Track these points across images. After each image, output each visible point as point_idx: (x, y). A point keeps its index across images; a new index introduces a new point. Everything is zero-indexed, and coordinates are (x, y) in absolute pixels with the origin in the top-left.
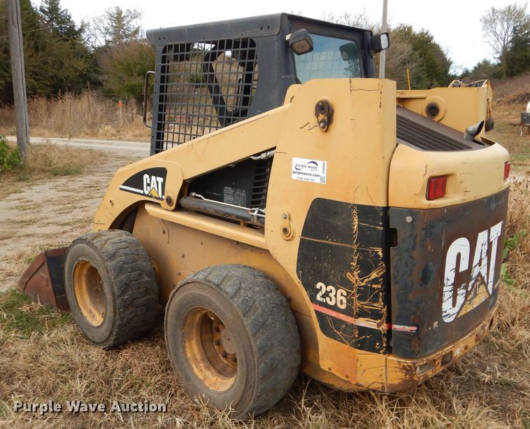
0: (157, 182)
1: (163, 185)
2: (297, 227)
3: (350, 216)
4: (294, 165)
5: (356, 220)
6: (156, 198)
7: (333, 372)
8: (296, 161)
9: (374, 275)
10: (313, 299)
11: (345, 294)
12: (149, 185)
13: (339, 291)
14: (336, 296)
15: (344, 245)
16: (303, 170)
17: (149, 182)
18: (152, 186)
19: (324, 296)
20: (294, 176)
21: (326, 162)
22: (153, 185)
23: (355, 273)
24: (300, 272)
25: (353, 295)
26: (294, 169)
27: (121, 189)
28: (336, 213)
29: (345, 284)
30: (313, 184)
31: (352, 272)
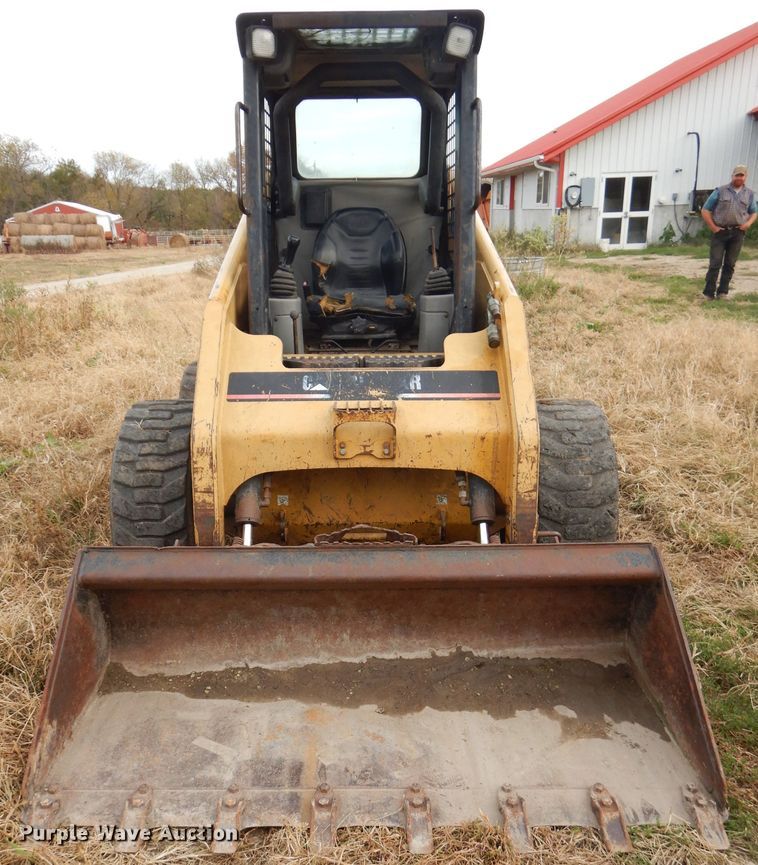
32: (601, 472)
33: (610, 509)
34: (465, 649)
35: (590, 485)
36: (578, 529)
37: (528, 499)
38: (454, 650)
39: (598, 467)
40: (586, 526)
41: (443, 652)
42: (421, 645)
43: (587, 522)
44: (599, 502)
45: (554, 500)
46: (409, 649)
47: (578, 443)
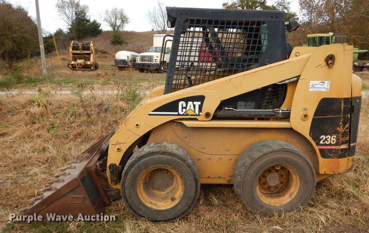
0: (194, 106)
1: (201, 106)
2: (311, 114)
3: (341, 103)
4: (311, 84)
5: (343, 104)
7: (326, 173)
8: (312, 82)
9: (347, 126)
10: (318, 144)
11: (335, 137)
12: (184, 108)
13: (333, 137)
14: (330, 139)
15: (336, 116)
16: (316, 86)
17: (184, 106)
18: (188, 108)
19: (324, 141)
20: (311, 90)
21: (329, 82)
22: (190, 107)
23: (341, 127)
24: (312, 134)
25: (340, 136)
26: (311, 86)
27: (149, 115)
28: (333, 103)
29: (336, 132)
30: (321, 92)
31: (339, 127)
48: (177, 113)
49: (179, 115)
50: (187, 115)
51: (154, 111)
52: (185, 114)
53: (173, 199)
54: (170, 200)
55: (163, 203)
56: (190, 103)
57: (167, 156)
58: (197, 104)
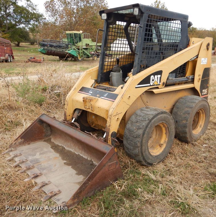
0: (158, 78)
1: (160, 78)
2: (201, 78)
6: (156, 85)
11: (207, 90)
12: (153, 80)
17: (153, 79)
19: (204, 93)
20: (201, 63)
21: (207, 58)
22: (156, 79)
27: (136, 88)
32: (139, 129)
33: (138, 139)
34: (92, 160)
35: (135, 131)
36: (130, 142)
37: (108, 128)
38: (91, 159)
39: (139, 127)
40: (132, 142)
41: (89, 159)
42: (87, 155)
43: (132, 141)
44: (135, 137)
45: (127, 133)
46: (84, 155)
47: (139, 120)
48: (149, 85)
49: (150, 86)
50: (154, 85)
51: (139, 84)
52: (153, 84)
53: (161, 145)
54: (159, 147)
55: (155, 150)
56: (156, 76)
57: (164, 115)
58: (159, 76)
